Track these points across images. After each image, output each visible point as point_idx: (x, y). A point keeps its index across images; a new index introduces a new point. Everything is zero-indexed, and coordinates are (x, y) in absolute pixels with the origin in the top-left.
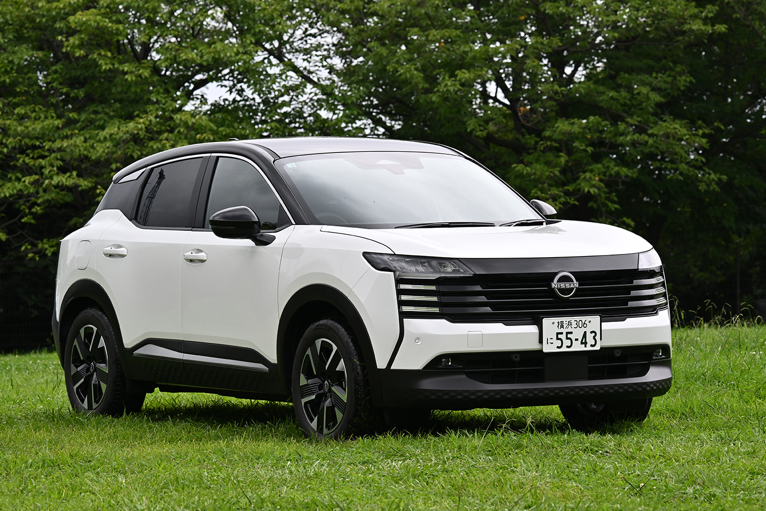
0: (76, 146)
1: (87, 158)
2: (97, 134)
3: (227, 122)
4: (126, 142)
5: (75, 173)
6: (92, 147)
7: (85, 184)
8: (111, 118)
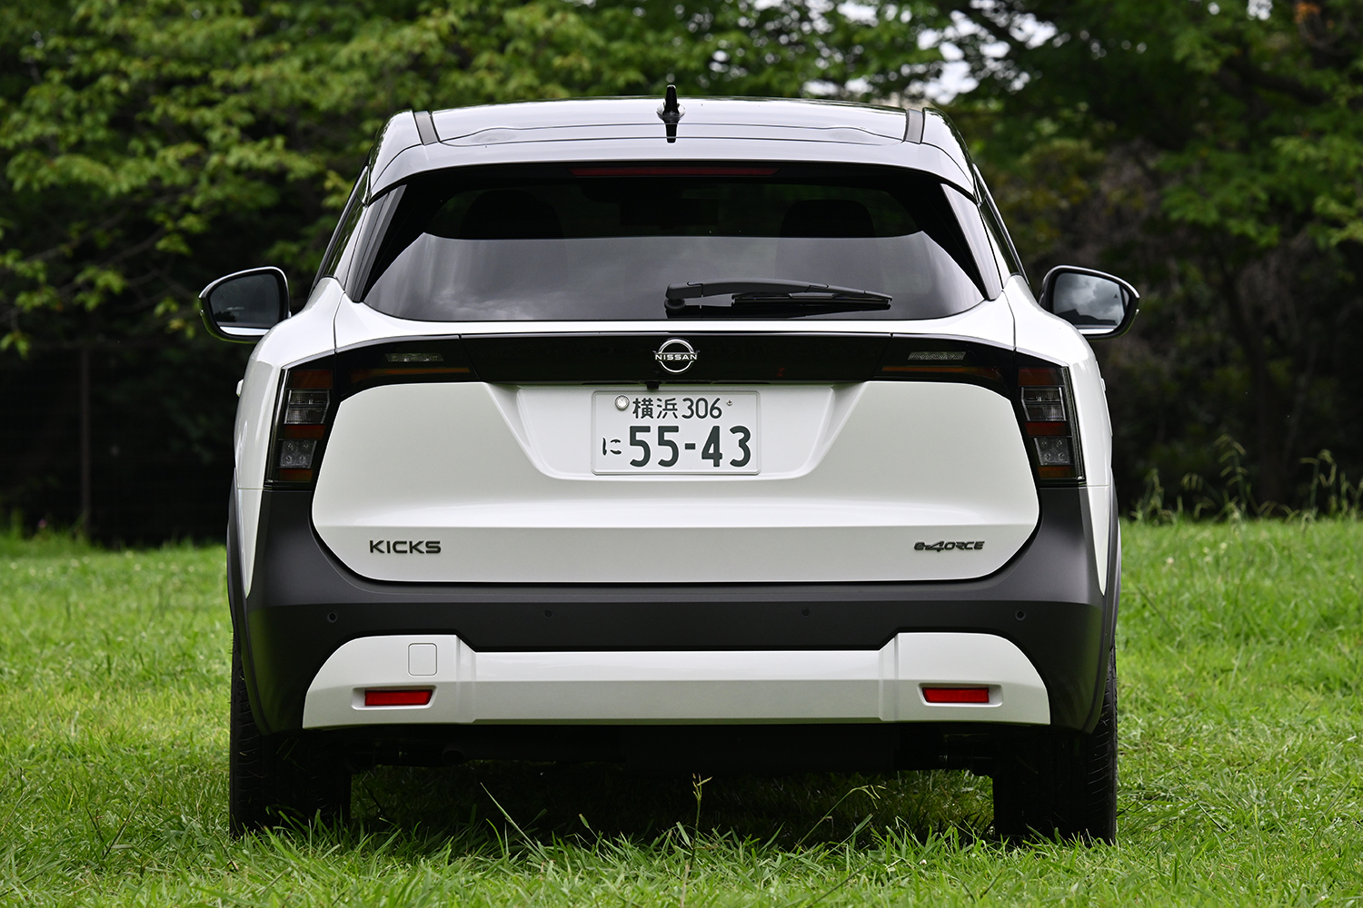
0: (283, 80)
1: (307, 107)
2: (334, 54)
3: (630, 30)
4: (399, 71)
5: (279, 141)
6: (322, 82)
7: (301, 165)
8: (368, 16)
